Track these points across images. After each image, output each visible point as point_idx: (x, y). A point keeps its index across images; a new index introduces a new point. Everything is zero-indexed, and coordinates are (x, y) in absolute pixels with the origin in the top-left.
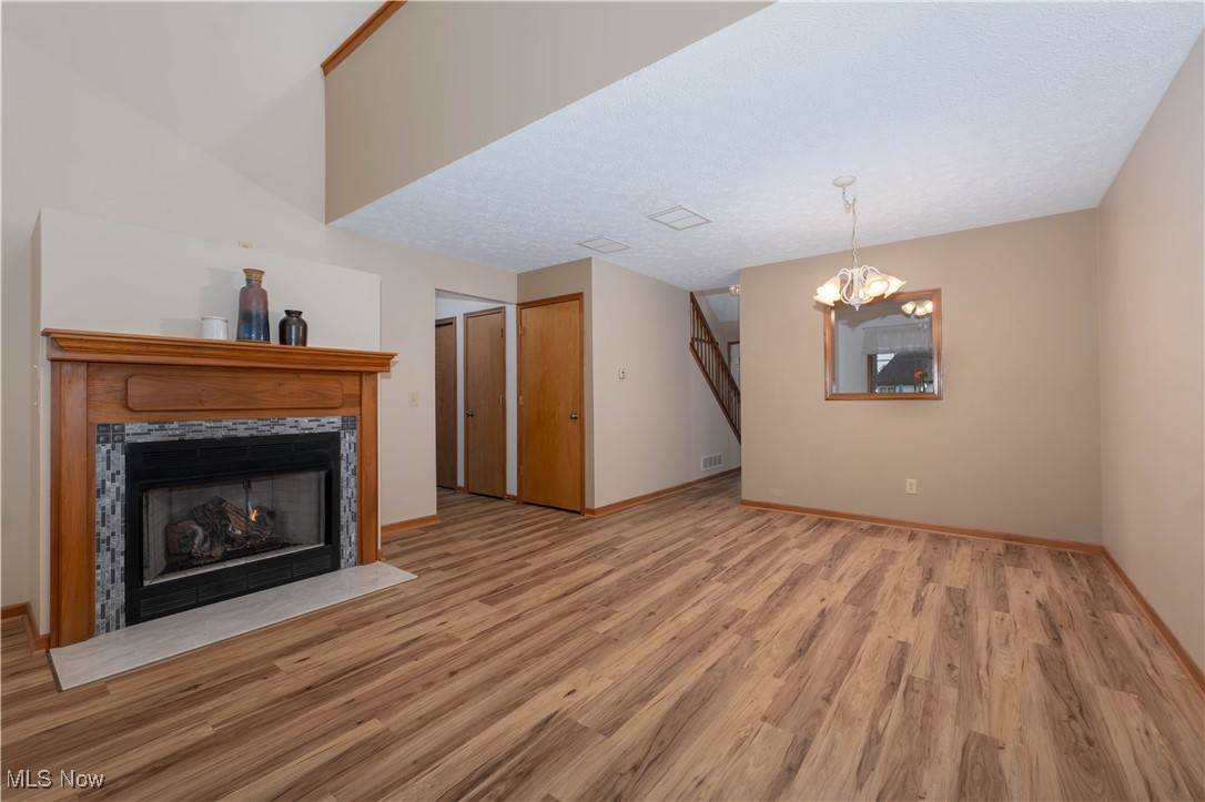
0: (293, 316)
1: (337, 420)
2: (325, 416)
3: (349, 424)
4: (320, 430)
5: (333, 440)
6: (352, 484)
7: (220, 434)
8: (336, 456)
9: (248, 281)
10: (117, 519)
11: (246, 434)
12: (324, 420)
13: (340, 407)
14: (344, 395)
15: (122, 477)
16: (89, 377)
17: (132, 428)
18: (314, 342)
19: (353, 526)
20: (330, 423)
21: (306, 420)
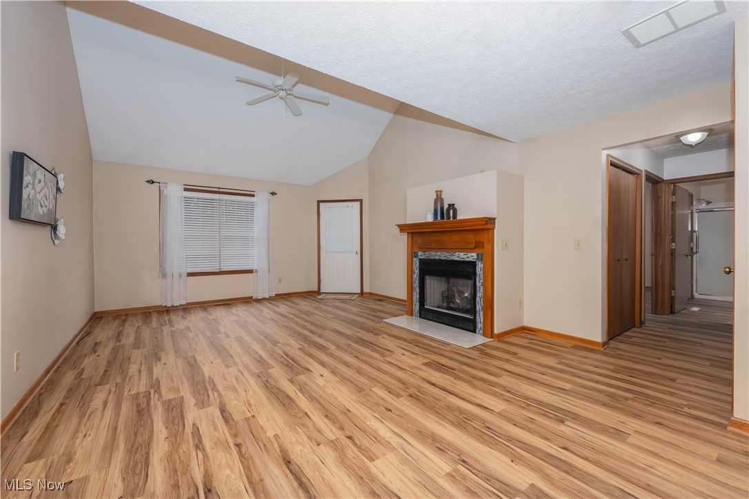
0: (451, 206)
1: (475, 255)
2: (470, 252)
3: (480, 257)
4: (467, 260)
5: (473, 264)
6: (482, 291)
7: (437, 258)
8: (475, 274)
9: (437, 195)
10: (417, 282)
11: (444, 258)
12: (469, 255)
13: (475, 248)
14: (476, 242)
15: (418, 269)
16: (412, 237)
17: (420, 253)
18: (460, 217)
19: (482, 313)
20: (472, 256)
21: (462, 254)
